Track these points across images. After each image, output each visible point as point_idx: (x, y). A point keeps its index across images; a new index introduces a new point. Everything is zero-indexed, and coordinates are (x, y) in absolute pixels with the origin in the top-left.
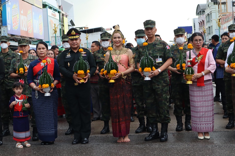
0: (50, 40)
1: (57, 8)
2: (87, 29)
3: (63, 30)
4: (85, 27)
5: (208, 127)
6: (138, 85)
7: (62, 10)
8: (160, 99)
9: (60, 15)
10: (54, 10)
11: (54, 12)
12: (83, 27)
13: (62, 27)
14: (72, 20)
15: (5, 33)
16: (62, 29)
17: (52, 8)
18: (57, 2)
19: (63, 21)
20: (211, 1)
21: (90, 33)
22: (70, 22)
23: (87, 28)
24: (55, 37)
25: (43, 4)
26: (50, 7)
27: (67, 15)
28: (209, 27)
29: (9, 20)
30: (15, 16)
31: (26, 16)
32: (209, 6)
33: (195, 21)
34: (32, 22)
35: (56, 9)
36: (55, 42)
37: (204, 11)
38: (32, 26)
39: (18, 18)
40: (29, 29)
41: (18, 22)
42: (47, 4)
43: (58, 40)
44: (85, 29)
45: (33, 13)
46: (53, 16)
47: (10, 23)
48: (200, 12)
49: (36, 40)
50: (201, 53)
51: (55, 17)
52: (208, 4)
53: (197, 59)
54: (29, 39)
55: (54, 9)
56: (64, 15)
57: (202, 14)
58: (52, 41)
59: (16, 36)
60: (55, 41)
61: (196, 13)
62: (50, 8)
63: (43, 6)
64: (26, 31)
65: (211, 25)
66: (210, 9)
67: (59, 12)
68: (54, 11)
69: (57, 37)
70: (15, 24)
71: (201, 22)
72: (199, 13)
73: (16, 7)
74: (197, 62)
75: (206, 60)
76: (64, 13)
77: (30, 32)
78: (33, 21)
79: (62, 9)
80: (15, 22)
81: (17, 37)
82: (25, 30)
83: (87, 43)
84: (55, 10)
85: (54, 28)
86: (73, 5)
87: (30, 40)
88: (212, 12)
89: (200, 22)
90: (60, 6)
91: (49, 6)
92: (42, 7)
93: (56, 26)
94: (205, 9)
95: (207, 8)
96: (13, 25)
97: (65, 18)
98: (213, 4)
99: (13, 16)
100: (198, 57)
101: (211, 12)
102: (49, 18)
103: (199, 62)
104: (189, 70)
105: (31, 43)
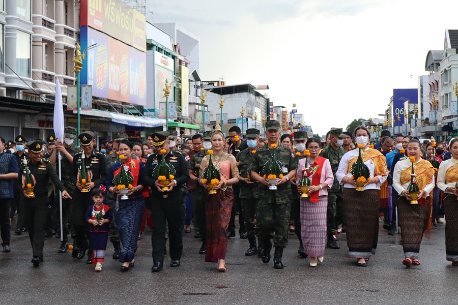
0: (157, 107)
1: (170, 48)
2: (222, 86)
3: (180, 89)
4: (218, 82)
5: (318, 251)
6: (247, 197)
7: (179, 54)
8: (282, 216)
9: (176, 62)
10: (165, 54)
11: (166, 58)
12: (215, 82)
13: (177, 83)
14: (195, 71)
15: (87, 96)
16: (177, 87)
17: (162, 50)
18: (171, 39)
19: (180, 73)
20: (452, 47)
21: (228, 94)
22: (193, 74)
23: (223, 83)
24: (166, 102)
25: (147, 44)
26: (159, 48)
27: (188, 62)
28: (447, 94)
29: (91, 71)
30: (100, 65)
31: (119, 65)
32: (447, 56)
33: (424, 81)
34: (127, 75)
35: (168, 51)
36: (165, 112)
37: (439, 65)
38: (127, 83)
39: (106, 68)
40: (122, 87)
41: (105, 76)
42: (154, 43)
43: (170, 108)
44: (218, 85)
45: (131, 60)
46: (163, 65)
47: (92, 78)
48: (433, 64)
49: (133, 107)
50: (316, 162)
51: (166, 66)
52: (445, 51)
53: (312, 169)
54: (121, 104)
55: (165, 51)
56: (182, 62)
57: (435, 68)
58: (161, 109)
59: (101, 99)
60: (165, 109)
61: (426, 66)
62: (159, 51)
63: (147, 46)
64: (116, 91)
65: (450, 92)
66: (449, 60)
67: (174, 57)
68: (165, 56)
69: (169, 102)
70: (100, 79)
71: (433, 83)
72: (429, 67)
73: (103, 51)
74: (312, 173)
75: (323, 172)
76: (182, 58)
77: (124, 92)
78: (129, 74)
79: (179, 51)
80: (101, 76)
81: (101, 101)
82: (115, 89)
83: (221, 114)
84: (167, 54)
85: (165, 88)
86: (199, 41)
87: (123, 106)
88: (452, 66)
89: (431, 84)
90: (175, 46)
91: (157, 47)
92: (144, 49)
93: (169, 84)
94: (441, 60)
95: (444, 58)
96: (97, 80)
97: (183, 67)
98: (455, 51)
99: (98, 66)
100: (313, 167)
101: (450, 66)
102: (157, 69)
103: (314, 173)
104: (305, 181)
105: (124, 111)
